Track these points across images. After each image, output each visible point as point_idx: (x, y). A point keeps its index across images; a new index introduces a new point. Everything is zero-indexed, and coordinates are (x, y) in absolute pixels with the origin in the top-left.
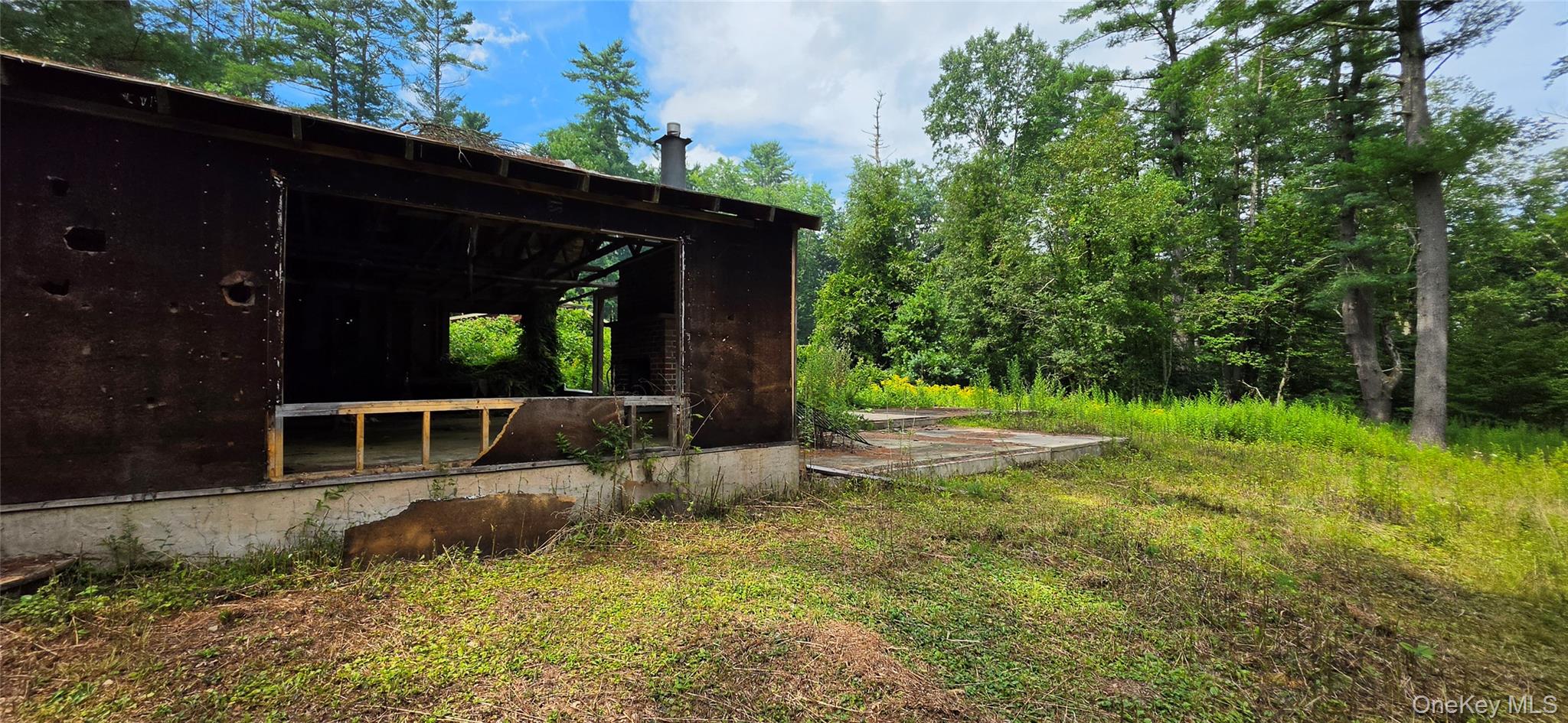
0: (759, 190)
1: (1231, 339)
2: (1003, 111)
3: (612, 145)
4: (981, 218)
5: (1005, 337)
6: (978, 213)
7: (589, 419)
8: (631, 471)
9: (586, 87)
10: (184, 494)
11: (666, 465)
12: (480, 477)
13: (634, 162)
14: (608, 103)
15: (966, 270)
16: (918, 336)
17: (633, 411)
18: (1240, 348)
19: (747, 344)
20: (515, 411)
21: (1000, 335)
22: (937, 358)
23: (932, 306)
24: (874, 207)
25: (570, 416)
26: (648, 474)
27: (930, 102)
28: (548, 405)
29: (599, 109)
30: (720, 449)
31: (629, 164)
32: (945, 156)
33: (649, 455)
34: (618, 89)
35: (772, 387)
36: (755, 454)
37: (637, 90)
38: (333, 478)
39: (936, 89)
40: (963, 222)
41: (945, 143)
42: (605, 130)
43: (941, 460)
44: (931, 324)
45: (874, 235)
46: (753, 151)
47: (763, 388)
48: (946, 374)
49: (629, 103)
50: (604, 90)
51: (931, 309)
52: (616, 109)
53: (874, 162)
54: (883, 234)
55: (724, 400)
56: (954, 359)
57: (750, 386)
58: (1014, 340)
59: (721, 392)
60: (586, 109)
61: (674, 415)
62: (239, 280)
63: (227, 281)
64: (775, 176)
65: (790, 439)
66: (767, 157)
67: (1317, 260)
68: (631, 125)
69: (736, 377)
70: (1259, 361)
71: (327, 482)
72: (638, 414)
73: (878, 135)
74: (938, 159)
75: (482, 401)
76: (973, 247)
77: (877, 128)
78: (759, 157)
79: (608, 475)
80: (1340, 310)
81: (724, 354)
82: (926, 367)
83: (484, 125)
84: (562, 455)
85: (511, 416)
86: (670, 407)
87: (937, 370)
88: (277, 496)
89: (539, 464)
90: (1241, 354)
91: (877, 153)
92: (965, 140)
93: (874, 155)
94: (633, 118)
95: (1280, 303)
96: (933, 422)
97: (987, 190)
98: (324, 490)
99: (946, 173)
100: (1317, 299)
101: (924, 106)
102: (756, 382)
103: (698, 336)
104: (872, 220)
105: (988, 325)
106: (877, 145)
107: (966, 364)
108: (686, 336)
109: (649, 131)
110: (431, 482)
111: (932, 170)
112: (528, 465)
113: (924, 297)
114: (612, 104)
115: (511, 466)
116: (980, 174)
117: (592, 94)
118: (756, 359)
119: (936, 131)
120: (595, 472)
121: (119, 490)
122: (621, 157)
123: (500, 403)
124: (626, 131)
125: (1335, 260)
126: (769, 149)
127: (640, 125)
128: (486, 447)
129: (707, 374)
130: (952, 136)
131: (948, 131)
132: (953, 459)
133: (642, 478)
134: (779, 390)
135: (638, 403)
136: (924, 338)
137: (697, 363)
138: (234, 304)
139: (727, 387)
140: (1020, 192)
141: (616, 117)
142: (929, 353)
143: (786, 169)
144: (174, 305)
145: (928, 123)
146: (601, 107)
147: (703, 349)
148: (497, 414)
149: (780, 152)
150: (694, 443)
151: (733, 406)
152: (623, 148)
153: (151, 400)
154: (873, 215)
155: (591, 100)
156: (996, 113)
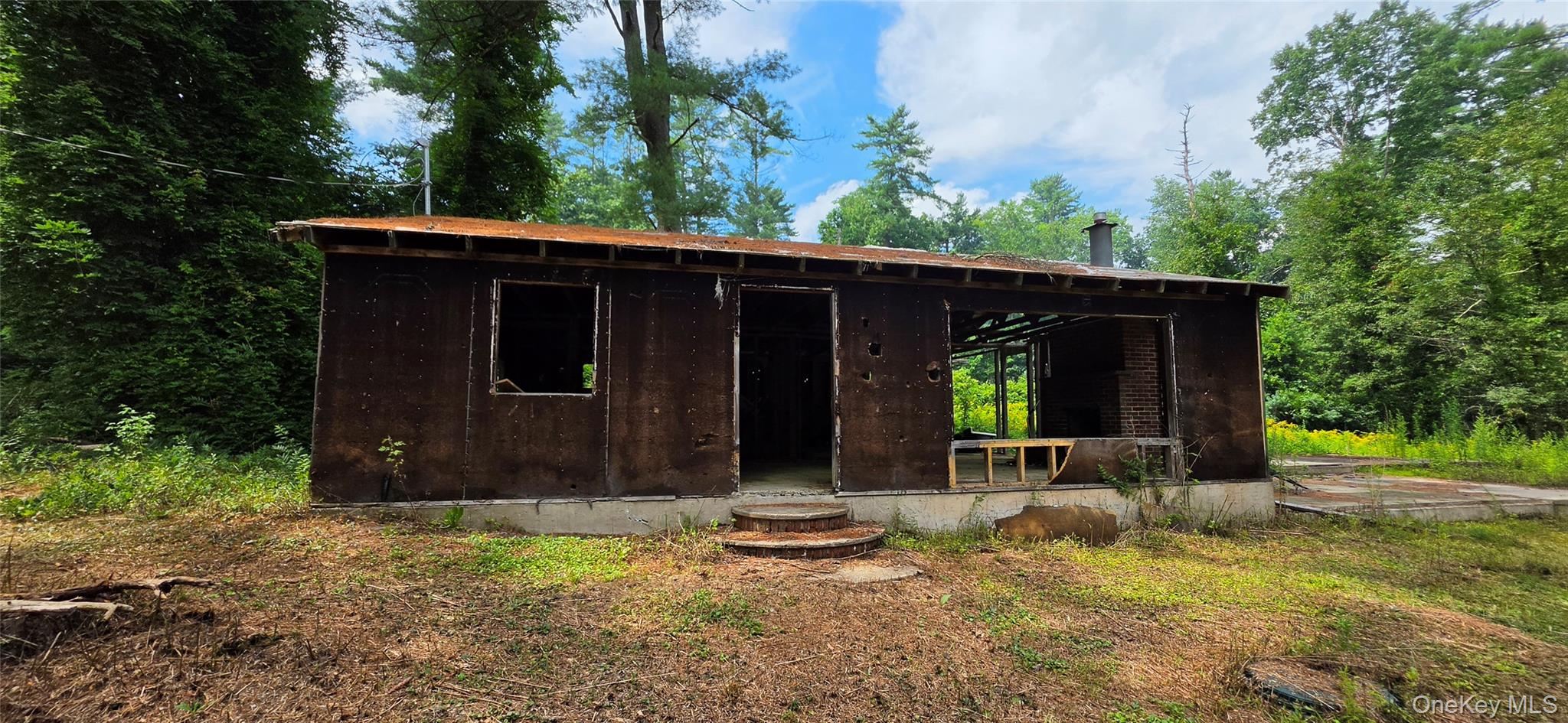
0: (1043, 226)
2: (1366, 101)
3: (897, 203)
4: (1354, 233)
5: (1399, 370)
6: (1346, 228)
7: (1116, 454)
8: (1147, 495)
9: (874, 154)
10: (917, 492)
11: (1170, 493)
12: (1054, 493)
13: (917, 213)
14: (894, 165)
15: (1334, 295)
16: (1273, 374)
17: (1143, 449)
19: (1223, 393)
20: (1071, 448)
21: (1392, 368)
22: (1304, 398)
23: (1290, 339)
24: (1202, 235)
25: (1104, 452)
26: (1158, 498)
27: (1259, 108)
28: (1090, 443)
29: (887, 171)
30: (1209, 482)
31: (913, 217)
32: (1285, 165)
33: (1158, 484)
34: (902, 150)
35: (1248, 432)
36: (1236, 488)
37: (922, 148)
38: (979, 488)
39: (1268, 94)
40: (1324, 241)
41: (1282, 150)
42: (891, 191)
43: (1417, 505)
44: (1291, 359)
45: (1206, 264)
46: (1033, 187)
47: (1239, 433)
48: (1319, 416)
49: (915, 161)
50: (889, 153)
51: (1289, 343)
52: (901, 169)
53: (1183, 182)
54: (1216, 263)
55: (1209, 441)
56: (1326, 399)
57: (1229, 431)
58: (1416, 374)
59: (1206, 436)
60: (874, 173)
61: (1172, 453)
62: (935, 367)
63: (929, 368)
64: (1060, 209)
65: (1265, 477)
66: (1049, 191)
68: (915, 180)
69: (1218, 423)
71: (975, 490)
72: (1147, 449)
73: (1187, 151)
74: (1273, 171)
75: (1052, 440)
76: (1344, 268)
77: (1186, 144)
78: (1039, 192)
79: (1130, 498)
81: (1206, 405)
82: (1289, 409)
83: (781, 200)
84: (1101, 481)
85: (1069, 451)
86: (1168, 447)
87: (1304, 412)
88: (954, 497)
89: (1087, 486)
91: (1186, 171)
92: (1311, 143)
93: (1184, 173)
94: (917, 174)
96: (1348, 470)
97: (1358, 200)
98: (975, 495)
99: (1286, 184)
101: (1252, 115)
102: (1234, 428)
103: (1187, 391)
104: (1202, 250)
105: (1373, 358)
106: (1186, 162)
107: (1344, 406)
108: (1178, 392)
109: (931, 184)
110: (1028, 494)
111: (1266, 184)
112: (1081, 486)
113: (1279, 330)
114: (897, 165)
115: (1072, 486)
116: (1345, 183)
117: (881, 159)
118: (1232, 408)
119: (1269, 140)
120: (1122, 495)
121: (893, 488)
122: (905, 212)
123: (1061, 442)
124: (910, 187)
126: (1050, 183)
127: (923, 180)
128: (1055, 473)
129: (1194, 420)
130: (1293, 141)
131: (1285, 137)
132: (1426, 505)
133: (1154, 501)
134: (1254, 435)
135: (1146, 443)
136: (1281, 375)
137: (1187, 412)
138: (931, 381)
139: (1212, 432)
140: (1417, 199)
141: (901, 176)
142: (1291, 393)
143: (1071, 201)
144: (908, 383)
145: (1259, 131)
146: (888, 169)
147: (1191, 401)
148: (1061, 451)
149: (1063, 184)
150: (1190, 477)
151: (1216, 447)
152: (906, 204)
153: (901, 437)
154: (1202, 244)
155: (877, 164)
156: (1358, 105)
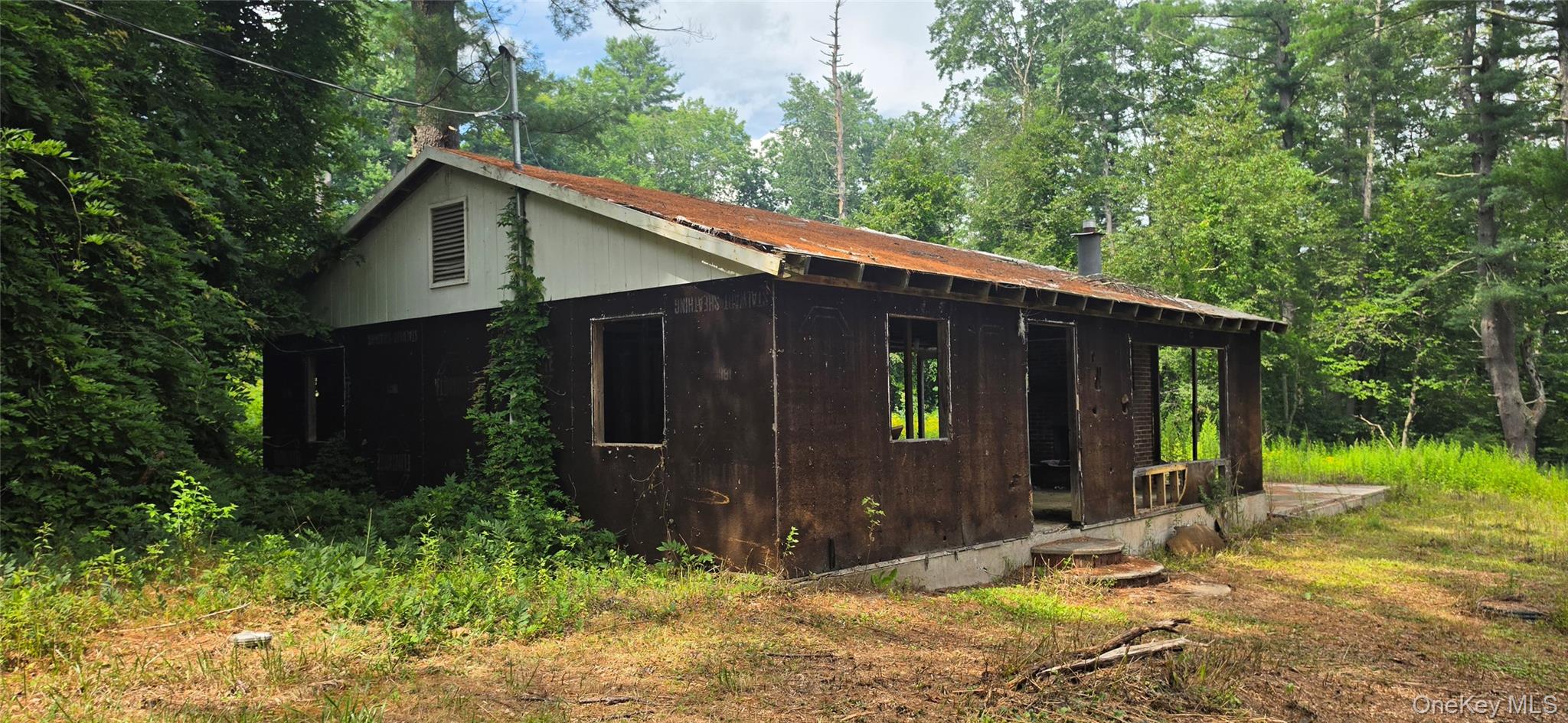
1: (1351, 365)
7: (1205, 476)
8: (1218, 510)
10: (1121, 521)
11: (1227, 507)
17: (1216, 470)
18: (1360, 376)
20: (1187, 472)
25: (1200, 474)
26: (1223, 513)
28: (1193, 466)
30: (1241, 496)
33: (1222, 500)
36: (1252, 499)
38: (1147, 513)
55: (1241, 460)
59: (1240, 455)
61: (1226, 472)
67: (1452, 265)
69: (1244, 444)
70: (1382, 392)
75: (1176, 465)
79: (1212, 514)
80: (1478, 326)
81: (1240, 428)
84: (1200, 500)
85: (1186, 475)
88: (1136, 524)
90: (1365, 383)
95: (1406, 316)
98: (1145, 520)
100: (1457, 316)
103: (1232, 416)
108: (1229, 417)
112: (1192, 506)
115: (1188, 506)
118: (1250, 430)
120: (1208, 512)
121: (1109, 518)
123: (1181, 467)
125: (1472, 265)
128: (1180, 496)
129: (1235, 442)
133: (1221, 516)
137: (1233, 434)
138: (1124, 413)
139: (1242, 452)
144: (1113, 416)
147: (1234, 425)
151: (1243, 465)
153: (1111, 469)
